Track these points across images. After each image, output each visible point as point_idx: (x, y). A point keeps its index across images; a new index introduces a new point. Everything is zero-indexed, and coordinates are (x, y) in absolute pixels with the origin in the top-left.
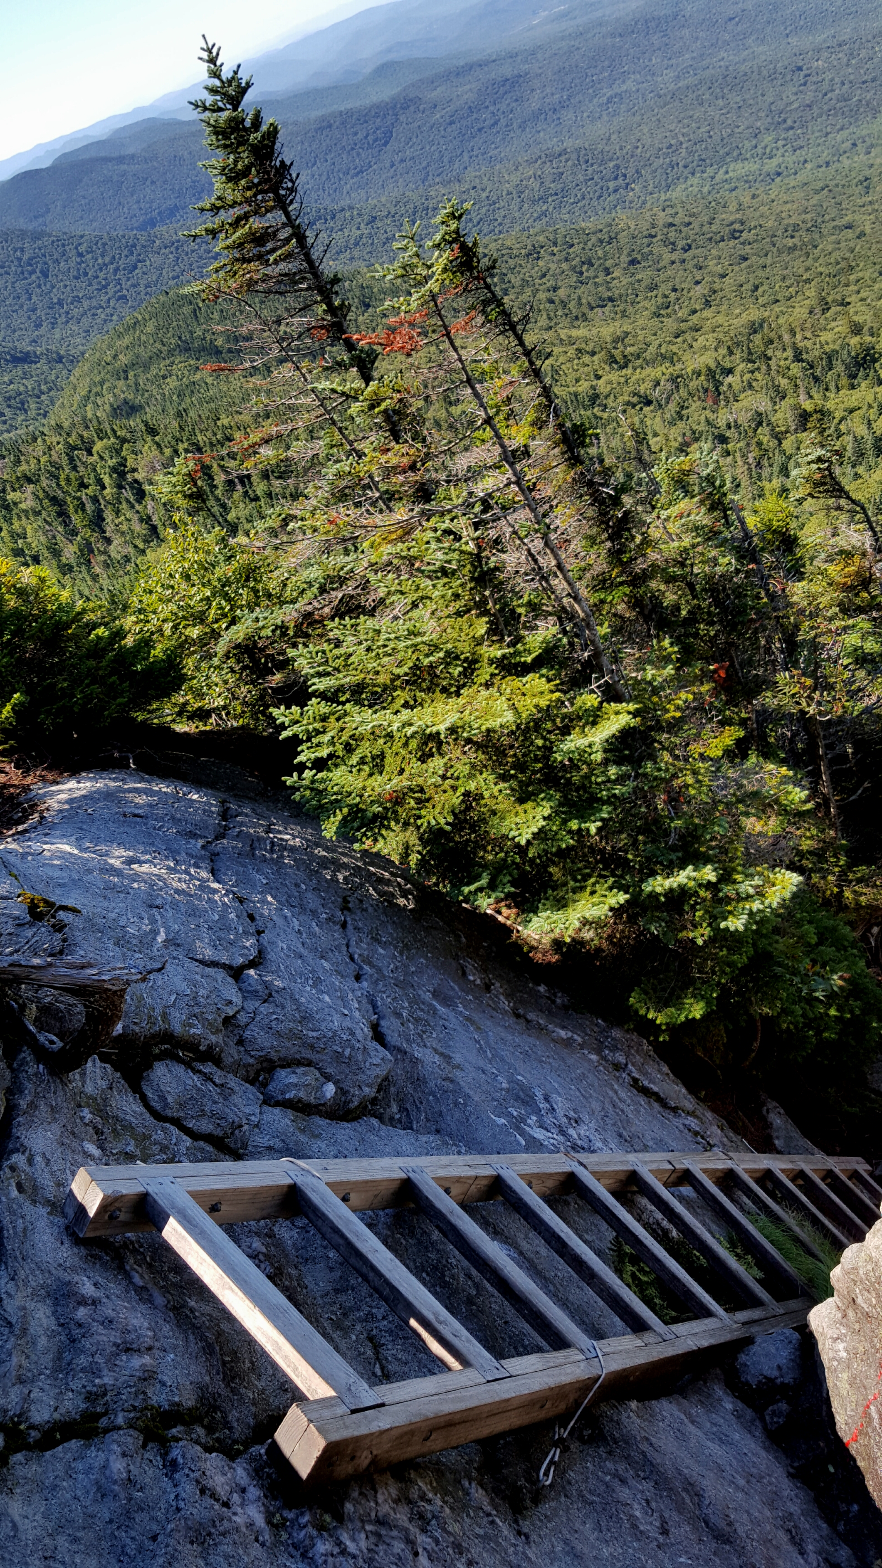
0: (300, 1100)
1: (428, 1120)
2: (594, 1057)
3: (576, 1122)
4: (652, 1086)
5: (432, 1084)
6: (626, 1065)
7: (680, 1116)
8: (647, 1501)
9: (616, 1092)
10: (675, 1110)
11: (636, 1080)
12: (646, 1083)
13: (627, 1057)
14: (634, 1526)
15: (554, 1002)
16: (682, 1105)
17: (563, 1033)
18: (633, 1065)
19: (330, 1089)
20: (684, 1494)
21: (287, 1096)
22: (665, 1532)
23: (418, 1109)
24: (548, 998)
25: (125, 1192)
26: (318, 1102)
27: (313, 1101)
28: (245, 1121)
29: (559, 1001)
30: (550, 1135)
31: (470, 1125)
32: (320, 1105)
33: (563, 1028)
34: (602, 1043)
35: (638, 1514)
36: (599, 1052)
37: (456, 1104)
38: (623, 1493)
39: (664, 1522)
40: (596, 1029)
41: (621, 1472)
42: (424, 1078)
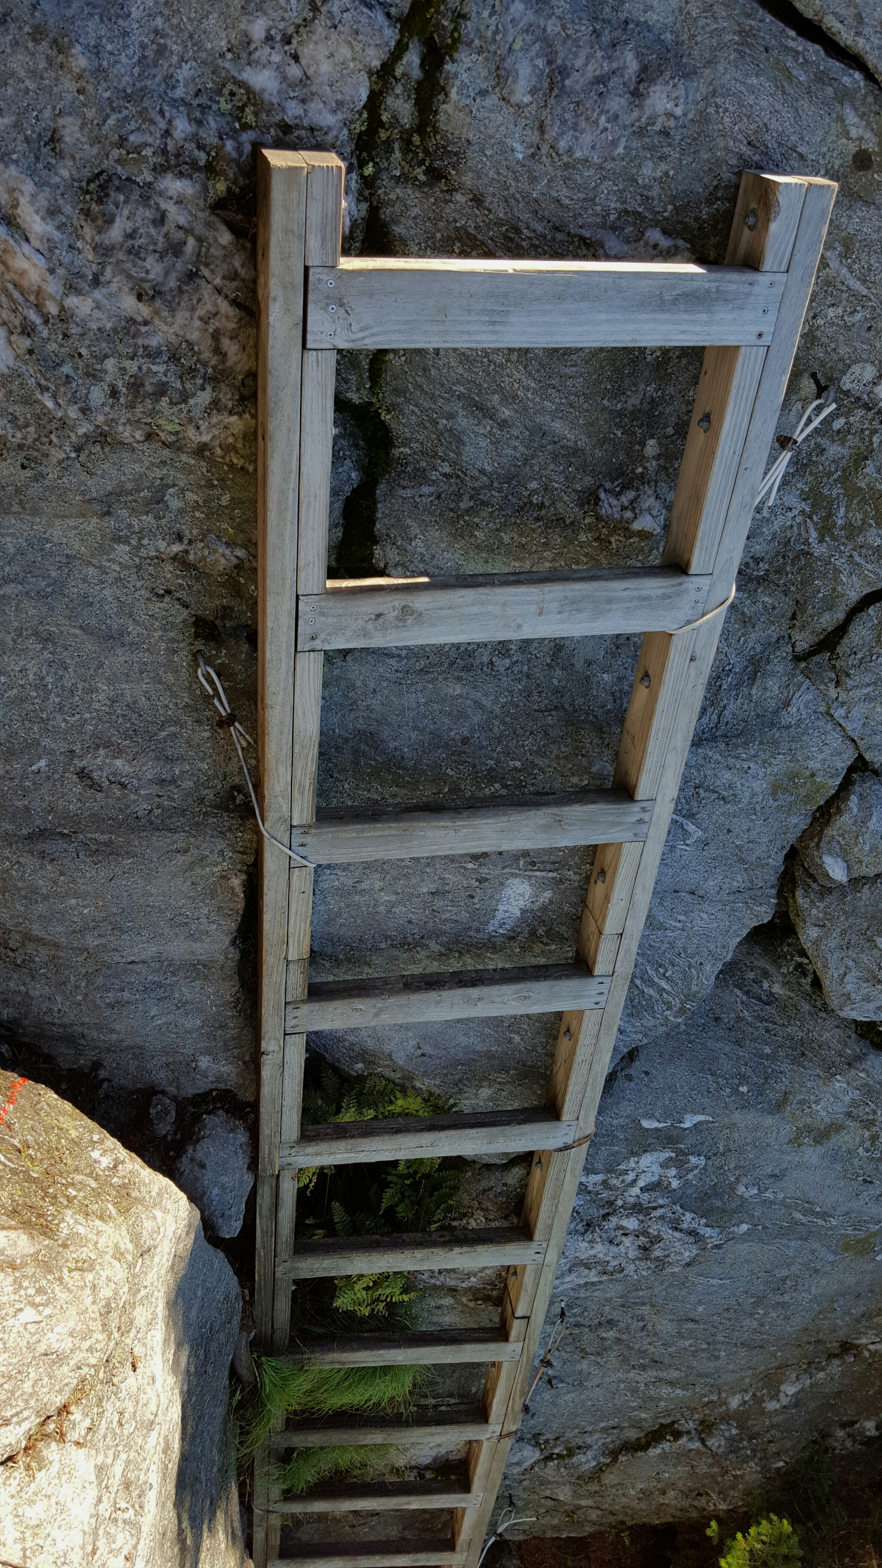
0: (839, 811)
1: (740, 1019)
2: (735, 1402)
3: (645, 1249)
4: (658, 1451)
5: (786, 1066)
6: (703, 1441)
7: (603, 1455)
8: (123, 786)
9: (672, 1383)
10: (614, 1454)
11: (677, 1435)
12: (666, 1446)
13: (714, 1455)
14: (107, 745)
15: (843, 1426)
16: (614, 1470)
17: (790, 1389)
18: (698, 1452)
19: (836, 870)
20: (106, 837)
21: (854, 798)
22: (83, 774)
23: (762, 1020)
24: (852, 1423)
25: (773, 227)
26: (825, 839)
27: (830, 832)
28: (843, 696)
29: (840, 1434)
30: (641, 1183)
31: (701, 1070)
32: (820, 840)
33: (797, 1402)
34: (750, 1438)
35: (119, 763)
36: (740, 1418)
37: (744, 1079)
38: (150, 769)
39: (95, 786)
40: (773, 1448)
41: (171, 788)
42: (800, 1065)
